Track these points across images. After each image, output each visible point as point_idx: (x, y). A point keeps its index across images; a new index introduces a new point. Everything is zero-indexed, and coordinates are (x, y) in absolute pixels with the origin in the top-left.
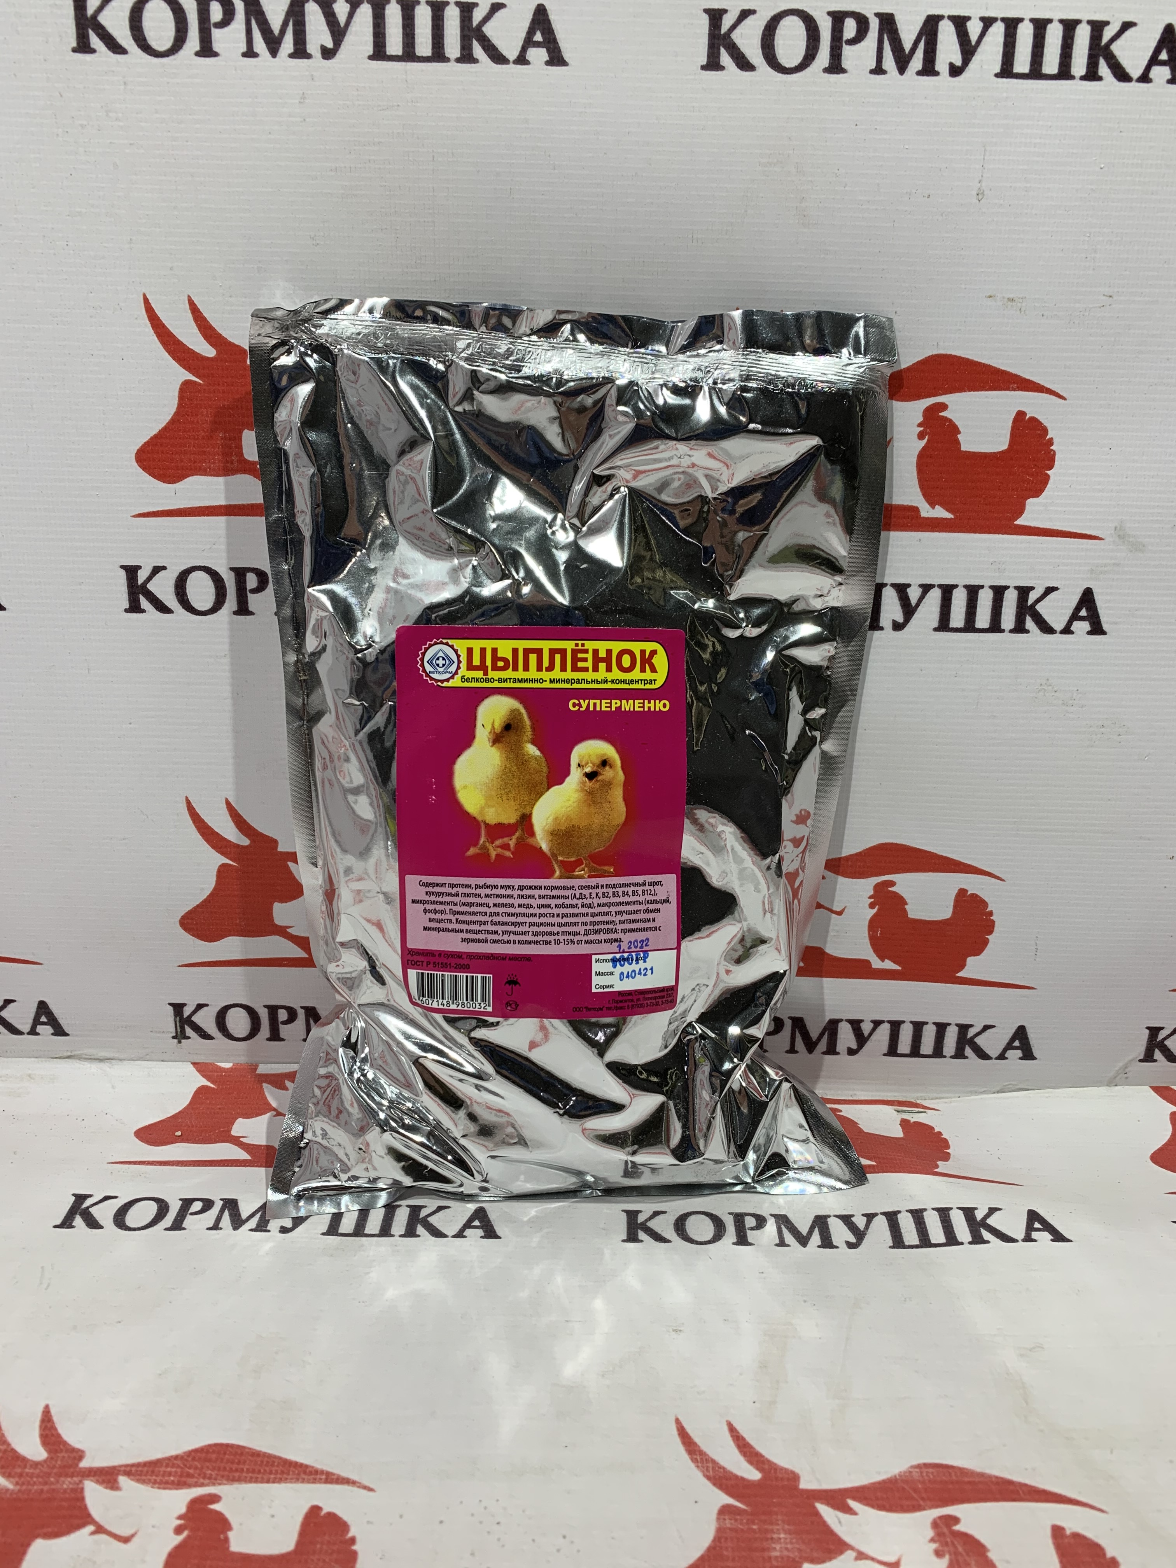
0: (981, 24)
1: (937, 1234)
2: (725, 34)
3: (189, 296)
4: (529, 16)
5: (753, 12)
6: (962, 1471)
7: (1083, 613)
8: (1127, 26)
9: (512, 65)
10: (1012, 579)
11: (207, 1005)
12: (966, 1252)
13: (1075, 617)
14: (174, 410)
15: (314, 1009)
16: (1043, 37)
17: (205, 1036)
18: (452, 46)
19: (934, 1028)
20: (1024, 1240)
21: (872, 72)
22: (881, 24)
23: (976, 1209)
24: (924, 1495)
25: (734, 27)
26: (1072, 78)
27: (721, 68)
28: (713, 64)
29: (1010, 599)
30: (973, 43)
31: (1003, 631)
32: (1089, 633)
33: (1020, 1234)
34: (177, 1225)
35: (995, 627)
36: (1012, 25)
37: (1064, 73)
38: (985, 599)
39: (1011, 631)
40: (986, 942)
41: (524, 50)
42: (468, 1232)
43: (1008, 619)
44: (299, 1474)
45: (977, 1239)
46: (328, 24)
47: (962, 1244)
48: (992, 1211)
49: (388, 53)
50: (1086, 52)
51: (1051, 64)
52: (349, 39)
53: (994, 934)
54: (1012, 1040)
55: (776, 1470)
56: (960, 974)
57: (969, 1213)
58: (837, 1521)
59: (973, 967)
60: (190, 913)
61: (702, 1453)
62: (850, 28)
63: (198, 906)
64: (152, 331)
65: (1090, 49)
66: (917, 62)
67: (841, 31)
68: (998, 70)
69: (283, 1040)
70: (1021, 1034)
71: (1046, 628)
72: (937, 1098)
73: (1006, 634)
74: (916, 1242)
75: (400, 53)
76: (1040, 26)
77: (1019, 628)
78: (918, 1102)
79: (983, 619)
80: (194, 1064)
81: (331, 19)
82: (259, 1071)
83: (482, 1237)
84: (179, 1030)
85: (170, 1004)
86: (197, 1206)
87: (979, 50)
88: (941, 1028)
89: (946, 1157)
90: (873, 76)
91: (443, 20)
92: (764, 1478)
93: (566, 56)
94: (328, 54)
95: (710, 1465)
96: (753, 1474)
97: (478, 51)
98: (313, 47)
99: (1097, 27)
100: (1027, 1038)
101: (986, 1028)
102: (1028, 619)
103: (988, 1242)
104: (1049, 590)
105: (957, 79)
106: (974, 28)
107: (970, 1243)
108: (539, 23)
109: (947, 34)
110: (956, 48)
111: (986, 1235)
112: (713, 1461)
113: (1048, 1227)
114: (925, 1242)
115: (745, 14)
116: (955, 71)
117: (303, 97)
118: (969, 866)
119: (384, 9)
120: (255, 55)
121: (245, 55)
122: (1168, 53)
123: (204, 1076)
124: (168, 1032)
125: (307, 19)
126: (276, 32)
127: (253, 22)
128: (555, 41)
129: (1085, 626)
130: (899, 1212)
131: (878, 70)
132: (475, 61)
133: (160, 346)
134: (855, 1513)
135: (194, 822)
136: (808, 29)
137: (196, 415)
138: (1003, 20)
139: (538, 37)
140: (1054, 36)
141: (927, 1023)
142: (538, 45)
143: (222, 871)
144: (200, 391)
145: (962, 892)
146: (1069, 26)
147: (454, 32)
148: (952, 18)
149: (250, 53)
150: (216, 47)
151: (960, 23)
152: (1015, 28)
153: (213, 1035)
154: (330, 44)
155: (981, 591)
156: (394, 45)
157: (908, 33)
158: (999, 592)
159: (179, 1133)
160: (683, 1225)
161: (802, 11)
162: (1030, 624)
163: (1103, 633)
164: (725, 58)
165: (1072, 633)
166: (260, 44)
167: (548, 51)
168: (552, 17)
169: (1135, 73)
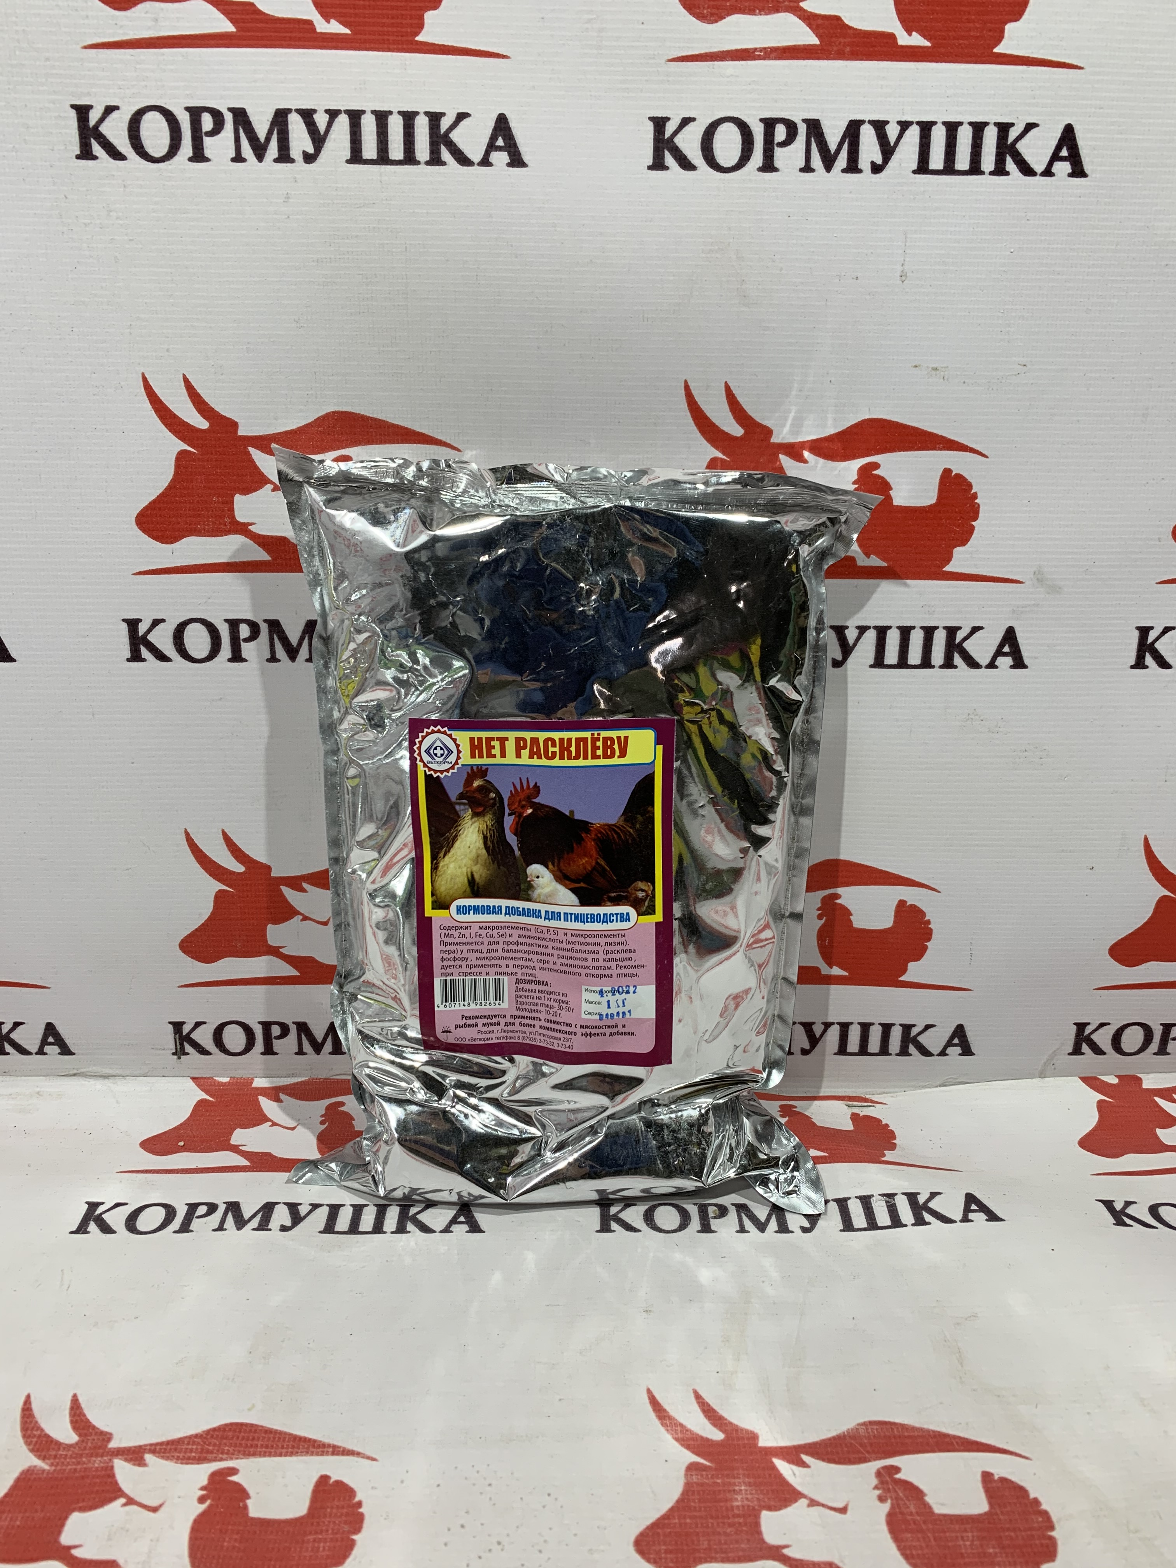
0: (899, 128)
1: (883, 1217)
2: (669, 138)
3: (184, 376)
4: (491, 124)
5: (693, 119)
6: (903, 1426)
7: (1006, 649)
8: (1030, 127)
9: (476, 167)
10: (941, 620)
11: (205, 1023)
12: (910, 1234)
13: (999, 653)
14: (171, 477)
15: (305, 1024)
16: (955, 138)
17: (203, 1051)
18: (422, 150)
19: (880, 1028)
20: (962, 1221)
21: (802, 170)
22: (808, 128)
23: (919, 1194)
24: (869, 1449)
25: (676, 132)
26: (983, 173)
27: (666, 168)
28: (658, 164)
29: (940, 640)
30: (892, 144)
31: (933, 667)
32: (1012, 667)
33: (957, 1215)
34: (185, 1228)
35: (926, 663)
36: (926, 128)
37: (975, 169)
38: (917, 640)
39: (941, 667)
40: (925, 948)
41: (487, 153)
42: (454, 1228)
43: (938, 655)
44: (308, 1448)
45: (920, 1221)
46: (309, 133)
47: (906, 1226)
48: (933, 1195)
49: (364, 158)
50: (994, 150)
51: (963, 161)
52: (329, 145)
53: (932, 941)
54: (952, 1038)
55: (737, 1430)
56: (902, 979)
57: (912, 1197)
58: (790, 1472)
59: (914, 971)
60: (189, 936)
61: (670, 1418)
62: (780, 133)
63: (196, 930)
64: (150, 406)
65: (998, 147)
66: (842, 161)
67: (773, 135)
68: (914, 166)
69: (276, 1054)
70: (960, 1032)
71: (972, 663)
72: (884, 1093)
73: (936, 669)
74: (865, 1225)
75: (375, 157)
76: (952, 128)
77: (948, 664)
78: (867, 1097)
79: (915, 656)
80: (194, 1079)
81: (312, 128)
82: (255, 1085)
83: (467, 1232)
84: (178, 1047)
85: (170, 1023)
86: (202, 1210)
87: (897, 150)
88: (887, 1028)
89: (893, 1147)
90: (802, 174)
91: (413, 128)
92: (727, 1438)
93: (526, 158)
94: (309, 158)
95: (679, 1428)
96: (717, 1435)
97: (446, 155)
98: (296, 152)
99: (1003, 128)
100: (965, 1036)
101: (928, 1027)
102: (956, 656)
103: (929, 1223)
104: (975, 630)
105: (878, 175)
106: (892, 132)
107: (913, 1225)
108: (501, 130)
109: (868, 135)
110: (877, 148)
111: (927, 1217)
112: (681, 1425)
113: (983, 1209)
114: (872, 1225)
115: (686, 121)
116: (877, 169)
117: (288, 197)
118: (908, 879)
119: (360, 119)
120: (243, 160)
121: (234, 160)
122: (1067, 149)
123: (202, 1090)
124: (168, 1049)
125: (290, 127)
126: (262, 139)
127: (241, 131)
128: (515, 145)
129: (1008, 661)
130: (849, 1198)
131: (807, 168)
132: (444, 164)
133: (157, 419)
134: (808, 1466)
135: (193, 852)
136: (743, 134)
137: (192, 482)
138: (918, 123)
139: (500, 142)
140: (965, 136)
141: (873, 1024)
142: (500, 149)
143: (220, 896)
144: (194, 460)
145: (902, 904)
146: (978, 128)
147: (424, 139)
148: (874, 123)
149: (238, 158)
150: (207, 153)
151: (879, 126)
152: (930, 130)
153: (211, 1051)
154: (311, 150)
155: (912, 631)
156: (370, 150)
157: (833, 136)
158: (929, 632)
159: (181, 1144)
160: (652, 1216)
161: (737, 118)
162: (957, 660)
163: (1024, 666)
164: (669, 160)
165: (996, 667)
166: (247, 150)
167: (509, 155)
168: (513, 124)
169: (1039, 168)
